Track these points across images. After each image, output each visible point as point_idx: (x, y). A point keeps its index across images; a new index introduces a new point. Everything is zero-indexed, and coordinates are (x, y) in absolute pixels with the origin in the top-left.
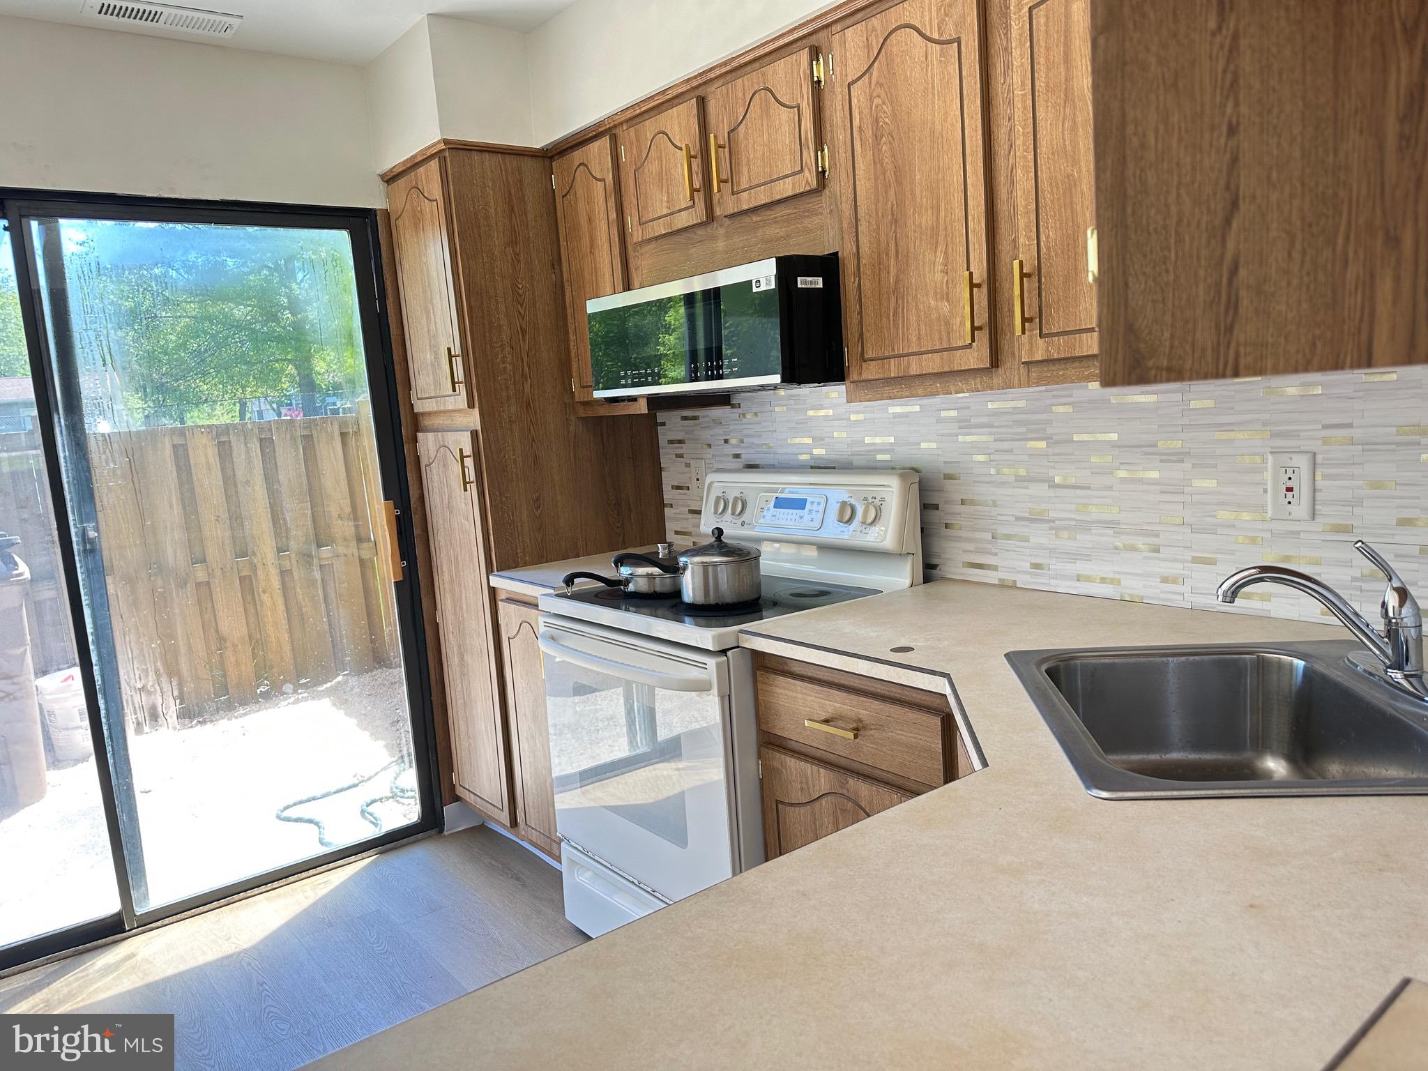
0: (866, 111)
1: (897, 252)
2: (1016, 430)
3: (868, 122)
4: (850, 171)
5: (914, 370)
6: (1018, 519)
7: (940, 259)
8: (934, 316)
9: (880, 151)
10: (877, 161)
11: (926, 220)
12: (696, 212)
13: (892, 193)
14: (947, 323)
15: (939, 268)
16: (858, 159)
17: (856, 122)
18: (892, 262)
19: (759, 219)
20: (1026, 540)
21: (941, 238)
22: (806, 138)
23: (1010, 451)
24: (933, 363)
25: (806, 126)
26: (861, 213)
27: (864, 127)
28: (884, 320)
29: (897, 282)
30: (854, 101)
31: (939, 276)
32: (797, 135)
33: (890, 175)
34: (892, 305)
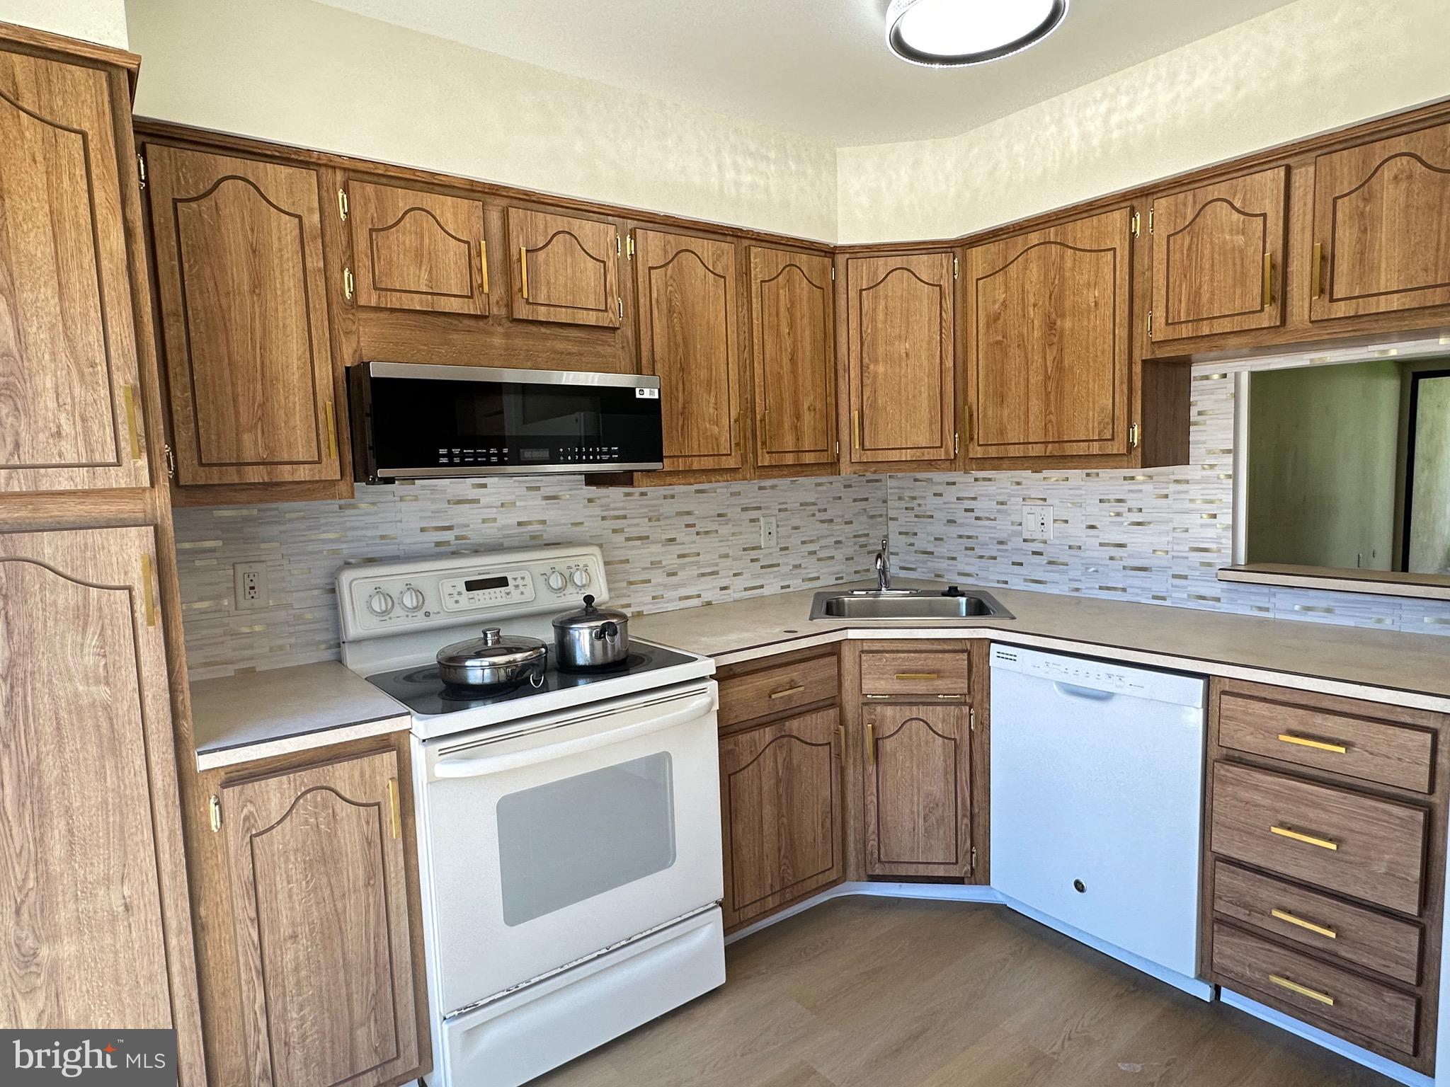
0: (662, 291)
1: (684, 389)
2: (641, 511)
3: (663, 300)
4: (649, 324)
5: (695, 467)
6: (644, 569)
7: (713, 400)
8: (709, 434)
9: (672, 321)
10: (670, 326)
11: (703, 374)
12: (475, 303)
13: (681, 350)
14: (717, 439)
15: (712, 405)
16: (656, 322)
17: (654, 295)
18: (680, 395)
19: (548, 332)
20: (649, 581)
21: (713, 388)
22: (611, 289)
23: (637, 525)
24: (708, 463)
25: (611, 280)
26: (657, 357)
27: (660, 301)
28: (674, 432)
29: (684, 408)
30: (653, 281)
31: (711, 410)
32: (602, 283)
33: (679, 339)
34: (681, 422)
